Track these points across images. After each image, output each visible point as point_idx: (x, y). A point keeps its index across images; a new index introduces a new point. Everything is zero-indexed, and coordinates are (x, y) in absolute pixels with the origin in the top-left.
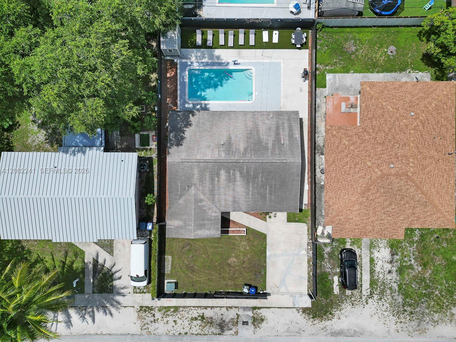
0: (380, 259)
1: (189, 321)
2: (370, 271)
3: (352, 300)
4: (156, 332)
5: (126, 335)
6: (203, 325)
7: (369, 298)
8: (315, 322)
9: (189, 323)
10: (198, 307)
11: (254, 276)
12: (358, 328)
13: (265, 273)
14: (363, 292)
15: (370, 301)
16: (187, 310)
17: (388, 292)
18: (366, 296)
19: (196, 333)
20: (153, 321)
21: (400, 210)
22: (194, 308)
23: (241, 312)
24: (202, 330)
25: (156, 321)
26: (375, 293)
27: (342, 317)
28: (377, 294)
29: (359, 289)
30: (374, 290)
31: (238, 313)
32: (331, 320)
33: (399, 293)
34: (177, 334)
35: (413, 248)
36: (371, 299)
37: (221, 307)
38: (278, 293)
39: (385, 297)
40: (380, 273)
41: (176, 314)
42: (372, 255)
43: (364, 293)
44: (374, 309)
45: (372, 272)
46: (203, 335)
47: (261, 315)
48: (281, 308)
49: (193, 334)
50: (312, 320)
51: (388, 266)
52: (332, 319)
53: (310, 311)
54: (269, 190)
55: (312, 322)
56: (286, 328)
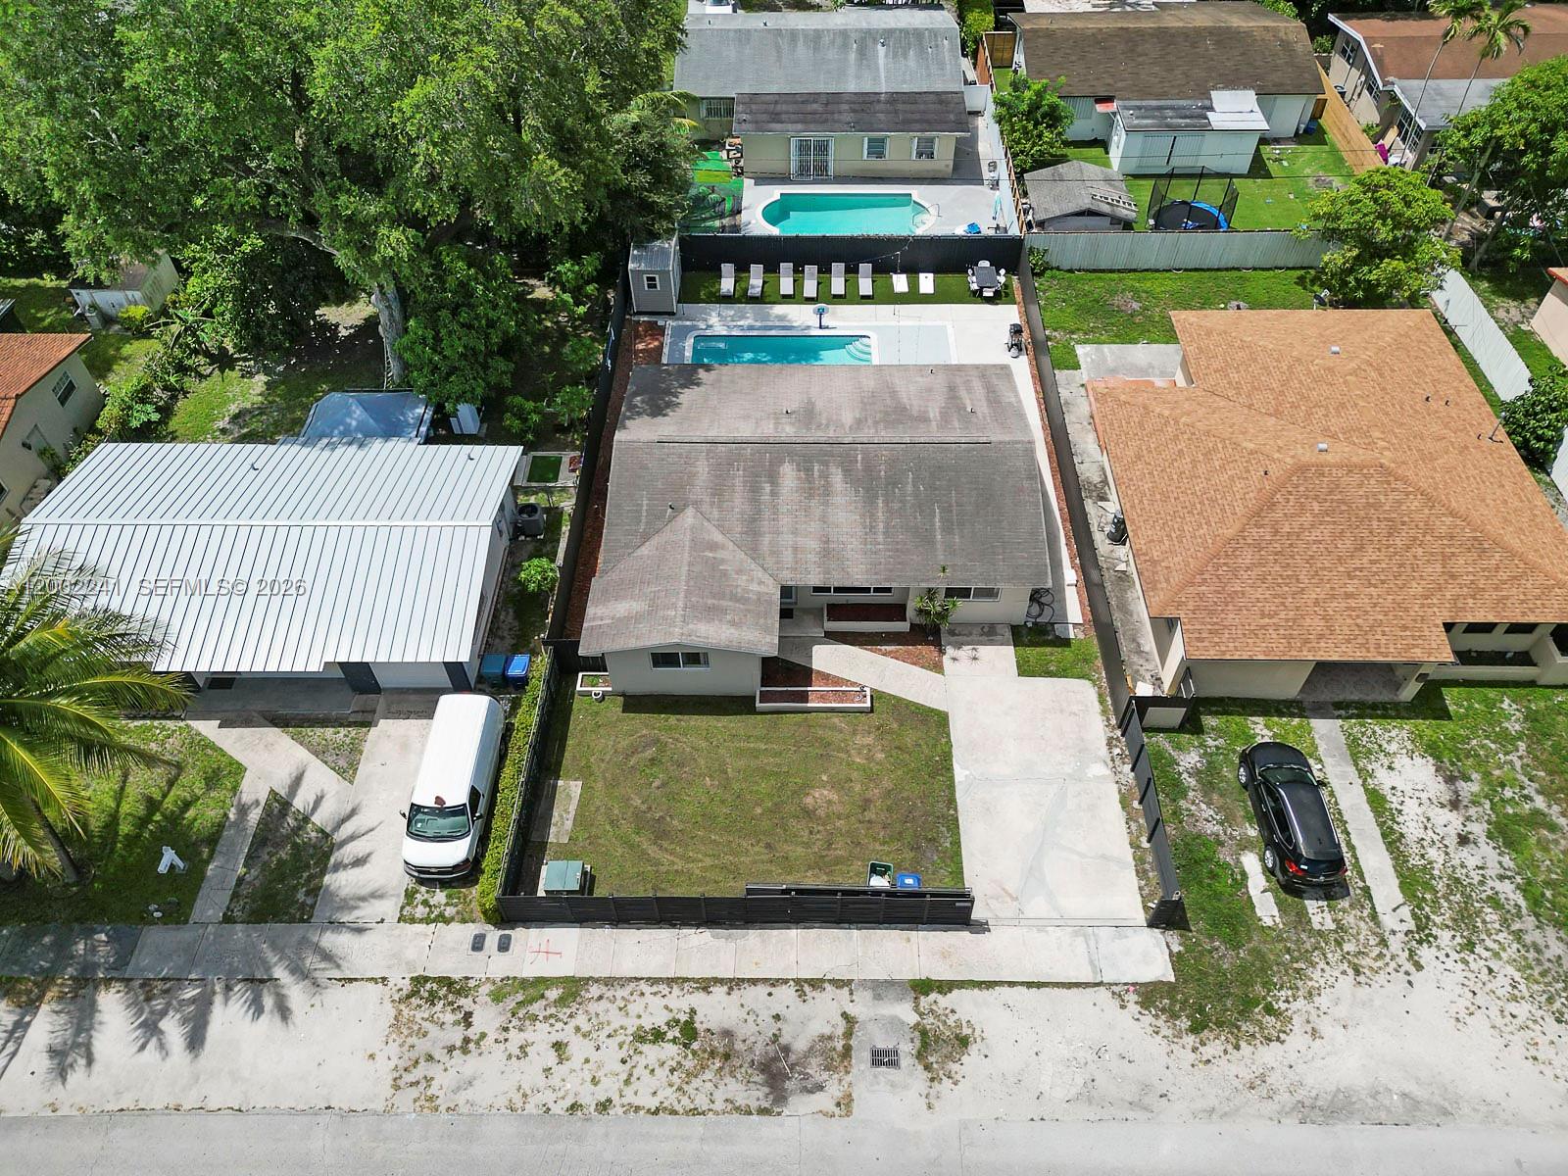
0: (1407, 794)
1: (625, 1047)
2: (1384, 836)
3: (1348, 953)
4: (461, 1098)
5: (314, 1112)
6: (690, 1063)
7: (1420, 942)
8: (1208, 1051)
9: (623, 1054)
10: (670, 981)
11: (912, 854)
12: (1418, 1081)
13: (957, 843)
14: (1381, 917)
15: (1426, 953)
16: (620, 993)
17: (1491, 916)
18: (1401, 936)
19: (653, 1103)
20: (458, 1044)
21: (1401, 566)
22: (655, 989)
23: (862, 1007)
24: (680, 1089)
25: (472, 1046)
26: (1435, 924)
27: (1325, 1026)
28: (1447, 927)
29: (1363, 907)
30: (1427, 909)
31: (852, 1010)
32: (1278, 1039)
33: (1539, 921)
34: (558, 1109)
35: (1519, 754)
36: (1425, 945)
37: (775, 983)
38: (1018, 920)
39: (1483, 936)
40: (1425, 843)
41: (568, 1011)
42: (1369, 780)
43: (1389, 921)
44: (1459, 990)
45: (1393, 841)
46: (687, 1113)
47: (956, 1017)
48: (1039, 985)
49: (637, 1109)
50: (1190, 1040)
51: (1450, 822)
52: (1283, 1036)
53: (1173, 1000)
54: (941, 518)
55: (1194, 1050)
56: (1080, 1081)
